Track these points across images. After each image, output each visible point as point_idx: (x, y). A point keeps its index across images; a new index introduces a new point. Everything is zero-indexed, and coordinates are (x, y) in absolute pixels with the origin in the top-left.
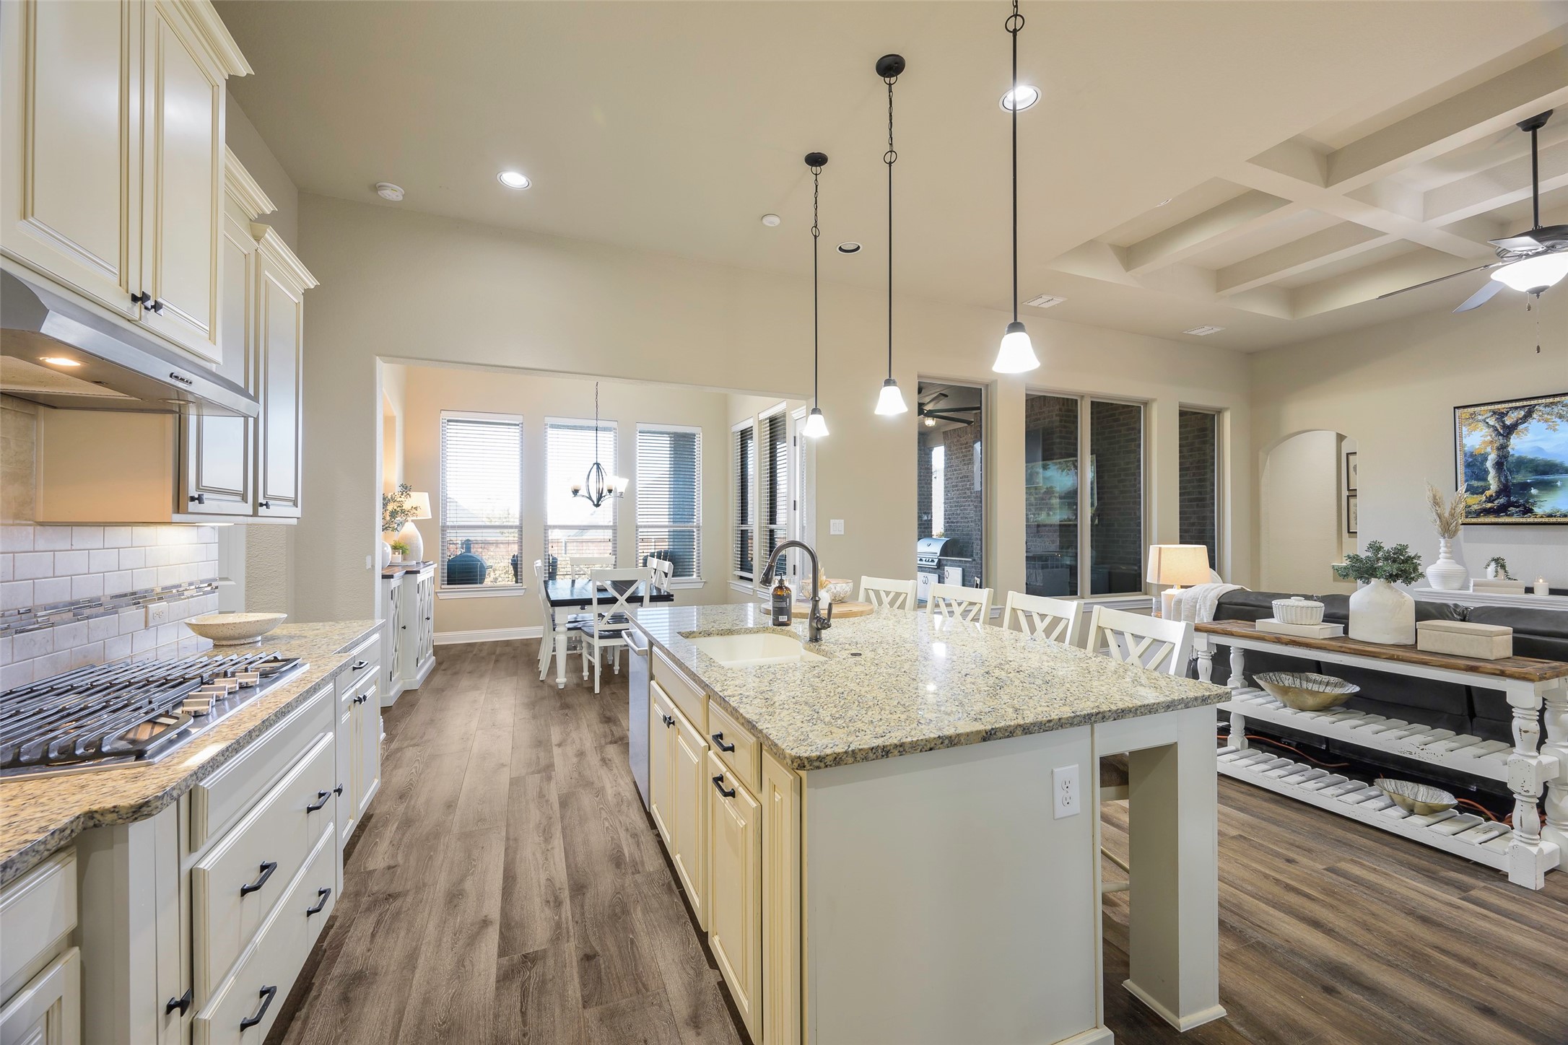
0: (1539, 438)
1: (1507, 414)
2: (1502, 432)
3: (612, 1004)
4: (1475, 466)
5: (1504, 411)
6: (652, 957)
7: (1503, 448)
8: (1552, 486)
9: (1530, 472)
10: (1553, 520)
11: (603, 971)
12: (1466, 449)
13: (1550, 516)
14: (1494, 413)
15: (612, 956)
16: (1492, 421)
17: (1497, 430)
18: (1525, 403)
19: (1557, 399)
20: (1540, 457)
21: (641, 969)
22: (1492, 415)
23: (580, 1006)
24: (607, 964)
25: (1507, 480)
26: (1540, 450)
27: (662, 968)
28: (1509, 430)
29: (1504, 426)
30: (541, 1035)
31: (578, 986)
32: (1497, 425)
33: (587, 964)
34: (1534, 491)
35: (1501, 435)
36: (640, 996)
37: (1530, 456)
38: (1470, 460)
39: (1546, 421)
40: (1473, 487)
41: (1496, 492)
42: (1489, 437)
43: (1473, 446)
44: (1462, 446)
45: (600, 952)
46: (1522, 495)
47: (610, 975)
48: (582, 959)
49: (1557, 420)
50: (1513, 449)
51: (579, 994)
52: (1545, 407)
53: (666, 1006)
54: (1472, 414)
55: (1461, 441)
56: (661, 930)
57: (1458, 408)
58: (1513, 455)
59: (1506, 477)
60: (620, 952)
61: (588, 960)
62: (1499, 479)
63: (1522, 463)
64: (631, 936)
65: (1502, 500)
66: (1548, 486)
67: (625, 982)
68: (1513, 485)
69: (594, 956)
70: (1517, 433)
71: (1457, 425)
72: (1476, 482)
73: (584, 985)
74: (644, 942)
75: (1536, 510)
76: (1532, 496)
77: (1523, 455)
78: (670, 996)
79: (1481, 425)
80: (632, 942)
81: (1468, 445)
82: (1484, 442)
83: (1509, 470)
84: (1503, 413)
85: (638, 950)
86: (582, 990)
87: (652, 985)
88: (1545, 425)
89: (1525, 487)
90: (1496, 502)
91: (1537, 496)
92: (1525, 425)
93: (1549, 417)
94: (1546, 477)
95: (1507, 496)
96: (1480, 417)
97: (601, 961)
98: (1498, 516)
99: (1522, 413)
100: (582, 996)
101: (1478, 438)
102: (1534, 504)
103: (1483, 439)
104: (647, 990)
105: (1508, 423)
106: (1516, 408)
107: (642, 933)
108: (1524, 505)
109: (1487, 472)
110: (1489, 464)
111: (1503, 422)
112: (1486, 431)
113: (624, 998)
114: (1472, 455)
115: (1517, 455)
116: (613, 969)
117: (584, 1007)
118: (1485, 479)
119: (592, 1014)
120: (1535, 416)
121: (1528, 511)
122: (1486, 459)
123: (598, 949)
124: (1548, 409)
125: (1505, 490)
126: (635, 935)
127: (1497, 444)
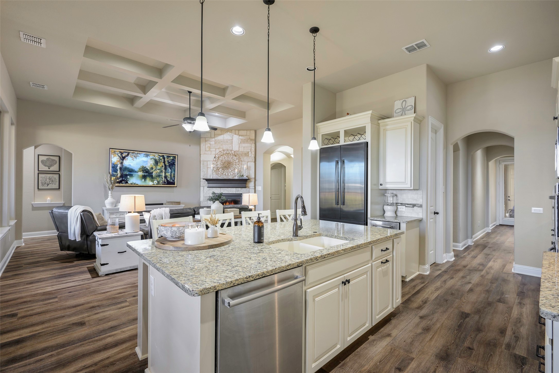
0: (130, 162)
1: (123, 153)
2: (122, 158)
3: (405, 353)
4: (114, 167)
5: (123, 152)
6: (380, 353)
7: (122, 163)
8: (132, 176)
9: (128, 171)
10: (132, 185)
11: (399, 362)
12: (112, 162)
13: (131, 184)
14: (120, 152)
15: (392, 364)
16: (119, 155)
17: (120, 158)
18: (127, 151)
19: (134, 152)
20: (130, 167)
21: (387, 353)
22: (119, 153)
23: (415, 360)
24: (396, 363)
25: (122, 173)
26: (130, 165)
27: (381, 349)
28: (123, 158)
29: (122, 157)
30: (432, 363)
31: (411, 365)
32: (121, 156)
33: (402, 368)
34: (128, 177)
35: (122, 159)
36: (395, 349)
37: (128, 167)
38: (113, 166)
39: (132, 157)
40: (114, 174)
41: (120, 176)
42: (118, 159)
43: (114, 161)
44: (112, 161)
45: (394, 368)
46: (126, 178)
47: (398, 360)
48: (402, 371)
49: (134, 157)
50: (124, 164)
51: (413, 362)
52: (132, 153)
53: (391, 342)
54: (114, 151)
55: (111, 159)
56: (367, 357)
57: (111, 148)
58: (124, 166)
59: (122, 172)
60: (387, 362)
61: (401, 369)
62: (120, 172)
63: (126, 169)
64: (378, 363)
65: (121, 179)
66: (131, 176)
67: (396, 354)
68: (124, 174)
69: (397, 368)
70: (125, 160)
71: (110, 154)
72: (114, 173)
73: (409, 364)
74: (377, 358)
75: (129, 182)
76: (128, 178)
77: (126, 166)
78: (388, 343)
79: (117, 155)
80: (380, 362)
81: (113, 161)
82: (117, 161)
83: (123, 170)
84: (122, 153)
85: (382, 358)
86: (411, 363)
87: (389, 348)
88: (131, 158)
89: (126, 175)
90: (119, 179)
91: (129, 178)
92: (127, 157)
93: (132, 156)
94: (131, 173)
95: (122, 178)
96: (117, 153)
97: (396, 365)
98: (120, 184)
99: (127, 154)
100: (412, 361)
101: (115, 159)
102: (128, 180)
103: (117, 159)
104: (392, 348)
105: (123, 156)
106: (125, 152)
107: (374, 361)
108: (126, 181)
109: (117, 170)
110: (118, 168)
111: (122, 155)
112: (118, 157)
113: (400, 352)
114: (114, 164)
115: (125, 166)
116: (396, 360)
117: (414, 358)
118: (117, 172)
119: (413, 355)
120: (129, 155)
121: (127, 182)
122: (117, 166)
123: (393, 370)
124: (132, 154)
125: (122, 176)
126: (376, 363)
127: (120, 162)
